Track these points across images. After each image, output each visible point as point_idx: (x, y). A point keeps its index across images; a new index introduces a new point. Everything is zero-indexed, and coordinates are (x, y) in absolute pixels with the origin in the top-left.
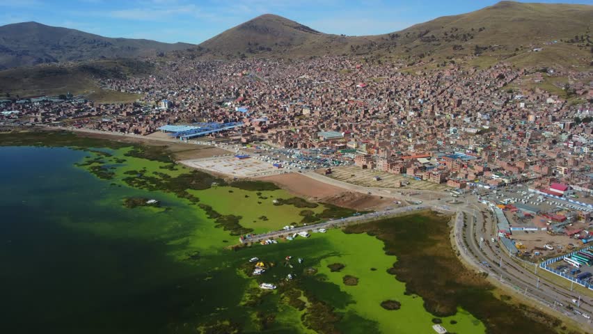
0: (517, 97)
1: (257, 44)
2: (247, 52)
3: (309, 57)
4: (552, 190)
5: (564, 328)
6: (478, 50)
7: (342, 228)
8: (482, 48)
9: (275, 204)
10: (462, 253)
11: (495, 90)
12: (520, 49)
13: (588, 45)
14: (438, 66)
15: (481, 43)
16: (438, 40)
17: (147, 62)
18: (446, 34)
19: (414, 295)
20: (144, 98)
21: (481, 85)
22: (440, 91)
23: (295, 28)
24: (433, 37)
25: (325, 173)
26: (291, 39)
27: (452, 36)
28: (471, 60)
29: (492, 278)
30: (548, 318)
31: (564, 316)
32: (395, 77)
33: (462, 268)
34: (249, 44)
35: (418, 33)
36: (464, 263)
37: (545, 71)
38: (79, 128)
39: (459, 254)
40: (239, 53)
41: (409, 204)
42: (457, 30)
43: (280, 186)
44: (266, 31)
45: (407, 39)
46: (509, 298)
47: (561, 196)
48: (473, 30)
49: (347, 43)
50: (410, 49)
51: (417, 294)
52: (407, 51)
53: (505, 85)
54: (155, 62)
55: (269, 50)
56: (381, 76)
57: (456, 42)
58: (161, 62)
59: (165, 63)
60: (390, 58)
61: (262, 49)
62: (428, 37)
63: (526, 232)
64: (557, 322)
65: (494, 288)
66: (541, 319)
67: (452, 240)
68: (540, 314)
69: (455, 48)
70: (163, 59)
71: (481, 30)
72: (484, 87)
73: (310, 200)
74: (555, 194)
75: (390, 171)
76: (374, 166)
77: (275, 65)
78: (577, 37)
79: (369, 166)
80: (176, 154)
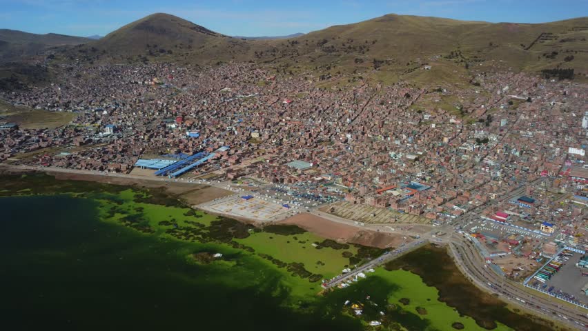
0: (427, 117)
1: (156, 46)
2: (147, 55)
3: (216, 62)
4: (497, 217)
5: (557, 327)
6: (377, 64)
7: (383, 266)
8: (379, 62)
9: (317, 248)
10: (473, 279)
11: (406, 109)
12: (410, 63)
13: (462, 61)
14: (349, 81)
15: (377, 57)
16: (338, 51)
17: (38, 66)
18: (344, 45)
19: (466, 317)
20: (76, 120)
21: (392, 104)
22: (360, 109)
23: (192, 28)
24: (333, 47)
25: (330, 212)
26: (191, 41)
27: (350, 48)
28: (373, 74)
29: (502, 297)
30: (546, 322)
31: (553, 319)
32: (314, 92)
33: (480, 292)
34: (148, 46)
35: (316, 42)
36: (479, 287)
37: (440, 90)
38: (48, 166)
39: (472, 281)
40: (140, 56)
41: (412, 239)
42: (352, 41)
43: (305, 228)
44: (163, 32)
45: (308, 47)
46: (519, 311)
47: (504, 221)
48: (366, 42)
49: (248, 48)
50: (315, 59)
51: (467, 315)
52: (312, 61)
53: (412, 104)
54: (47, 66)
55: (170, 52)
56: (301, 91)
57: (355, 54)
58: (54, 66)
59: (58, 67)
60: (298, 68)
61: (162, 51)
62: (328, 48)
63: (501, 256)
64: (552, 324)
65: (506, 304)
66: (543, 323)
67: (460, 268)
68: (541, 319)
69: (356, 61)
70: (54, 62)
71: (374, 43)
72: (396, 106)
73: (339, 241)
74: (501, 220)
75: (377, 205)
76: (363, 201)
77: (184, 72)
78: (452, 53)
79: (358, 201)
80: (183, 197)
